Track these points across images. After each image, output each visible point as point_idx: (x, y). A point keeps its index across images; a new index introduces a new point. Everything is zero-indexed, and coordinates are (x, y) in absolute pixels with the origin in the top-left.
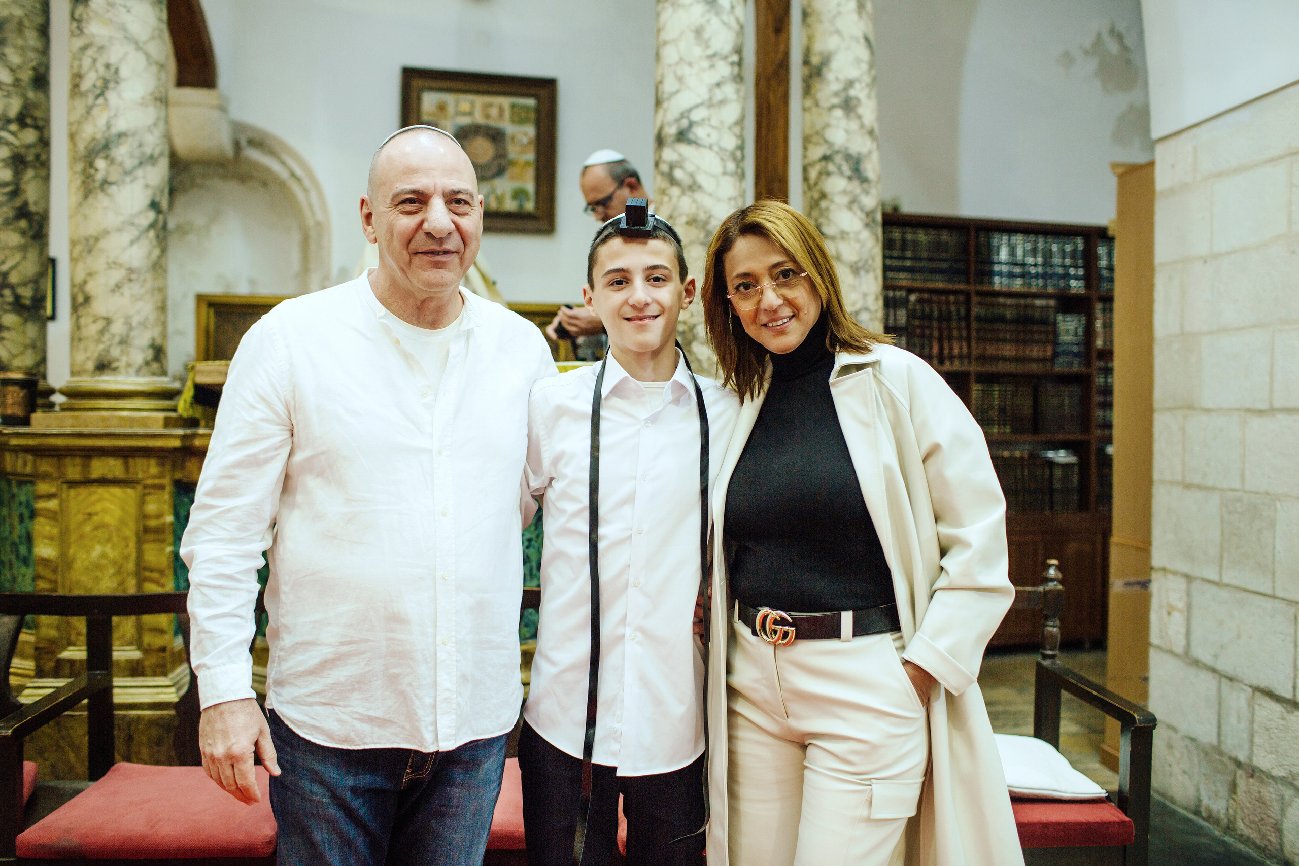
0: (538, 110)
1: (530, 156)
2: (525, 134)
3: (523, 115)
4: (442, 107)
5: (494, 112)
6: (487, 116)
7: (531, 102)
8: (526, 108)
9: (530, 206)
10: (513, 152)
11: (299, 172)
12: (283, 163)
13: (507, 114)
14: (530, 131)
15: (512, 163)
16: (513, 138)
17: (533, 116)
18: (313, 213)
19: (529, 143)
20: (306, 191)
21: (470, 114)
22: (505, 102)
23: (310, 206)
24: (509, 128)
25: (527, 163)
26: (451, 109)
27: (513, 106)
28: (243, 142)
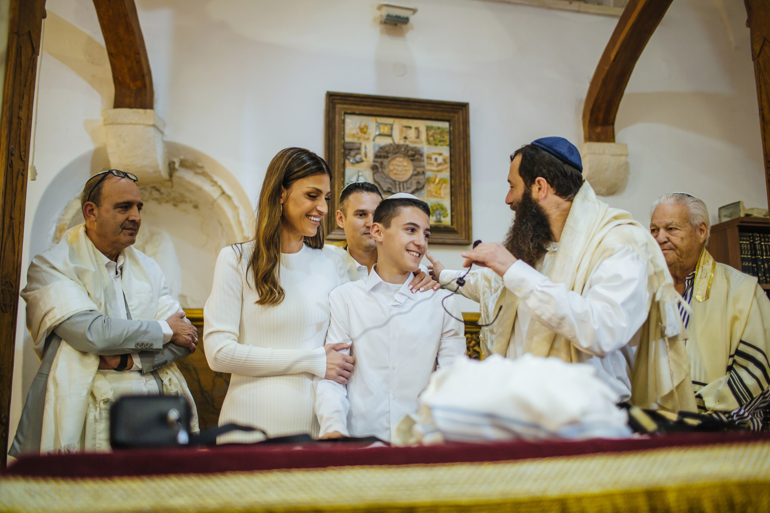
0: (450, 132)
1: (446, 174)
2: (441, 154)
3: (438, 137)
4: (363, 130)
5: (412, 134)
6: (406, 138)
7: (445, 125)
8: (441, 131)
9: (447, 221)
10: (430, 169)
11: (229, 191)
12: (215, 183)
13: (423, 136)
14: (445, 151)
15: (428, 180)
16: (429, 158)
17: (447, 138)
18: (242, 230)
19: (445, 160)
20: (235, 208)
21: (390, 136)
22: (422, 125)
23: (239, 223)
24: (426, 149)
25: (442, 181)
26: (373, 131)
27: (428, 128)
28: (177, 165)
